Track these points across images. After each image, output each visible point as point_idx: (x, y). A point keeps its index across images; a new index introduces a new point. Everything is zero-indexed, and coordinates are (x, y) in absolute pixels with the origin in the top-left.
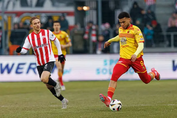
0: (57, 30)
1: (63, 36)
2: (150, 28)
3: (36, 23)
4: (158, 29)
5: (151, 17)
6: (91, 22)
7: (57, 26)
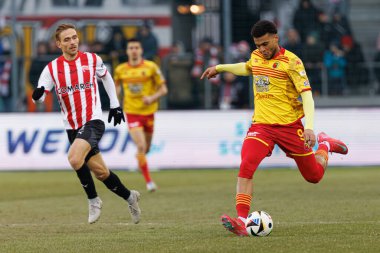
0: (135, 59)
1: (148, 73)
2: (339, 54)
3: (68, 38)
4: (355, 54)
5: (340, 29)
6: (208, 40)
7: (134, 50)
